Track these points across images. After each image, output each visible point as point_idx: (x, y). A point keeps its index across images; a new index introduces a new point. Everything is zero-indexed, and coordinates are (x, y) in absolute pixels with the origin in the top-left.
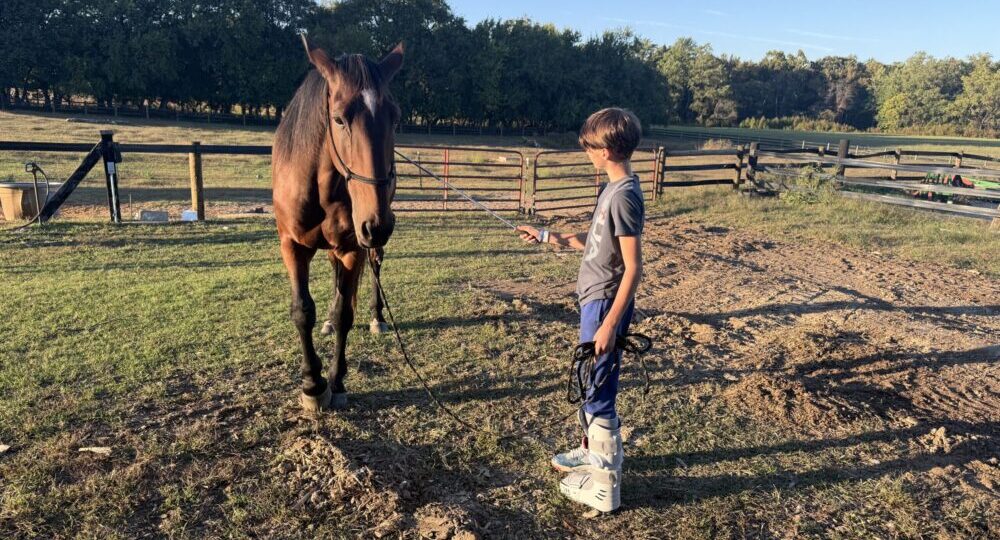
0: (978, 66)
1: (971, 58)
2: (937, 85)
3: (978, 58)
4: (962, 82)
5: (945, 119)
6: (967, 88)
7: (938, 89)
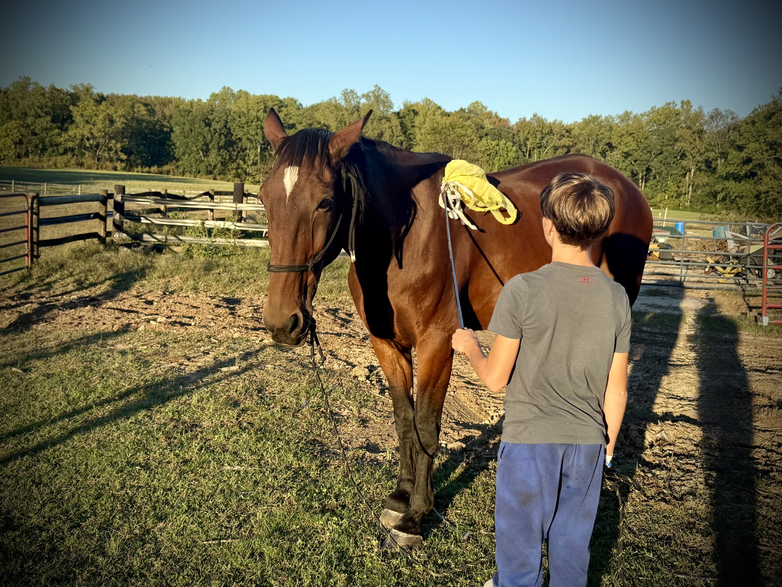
0: (83, 97)
1: (75, 88)
2: (47, 113)
3: (81, 89)
4: (71, 112)
5: (61, 150)
6: (78, 119)
7: (49, 118)
